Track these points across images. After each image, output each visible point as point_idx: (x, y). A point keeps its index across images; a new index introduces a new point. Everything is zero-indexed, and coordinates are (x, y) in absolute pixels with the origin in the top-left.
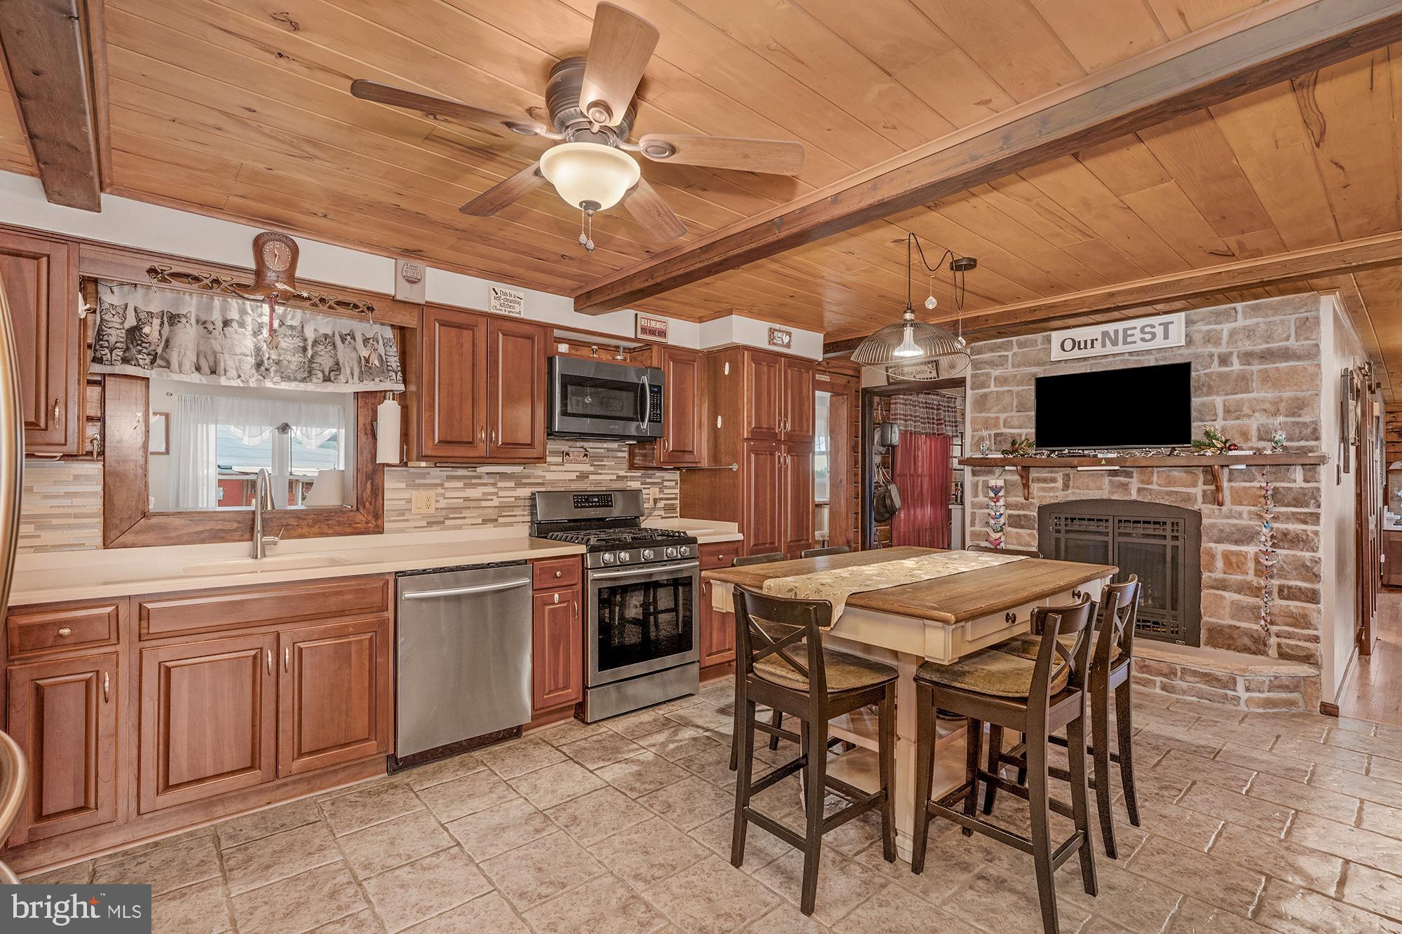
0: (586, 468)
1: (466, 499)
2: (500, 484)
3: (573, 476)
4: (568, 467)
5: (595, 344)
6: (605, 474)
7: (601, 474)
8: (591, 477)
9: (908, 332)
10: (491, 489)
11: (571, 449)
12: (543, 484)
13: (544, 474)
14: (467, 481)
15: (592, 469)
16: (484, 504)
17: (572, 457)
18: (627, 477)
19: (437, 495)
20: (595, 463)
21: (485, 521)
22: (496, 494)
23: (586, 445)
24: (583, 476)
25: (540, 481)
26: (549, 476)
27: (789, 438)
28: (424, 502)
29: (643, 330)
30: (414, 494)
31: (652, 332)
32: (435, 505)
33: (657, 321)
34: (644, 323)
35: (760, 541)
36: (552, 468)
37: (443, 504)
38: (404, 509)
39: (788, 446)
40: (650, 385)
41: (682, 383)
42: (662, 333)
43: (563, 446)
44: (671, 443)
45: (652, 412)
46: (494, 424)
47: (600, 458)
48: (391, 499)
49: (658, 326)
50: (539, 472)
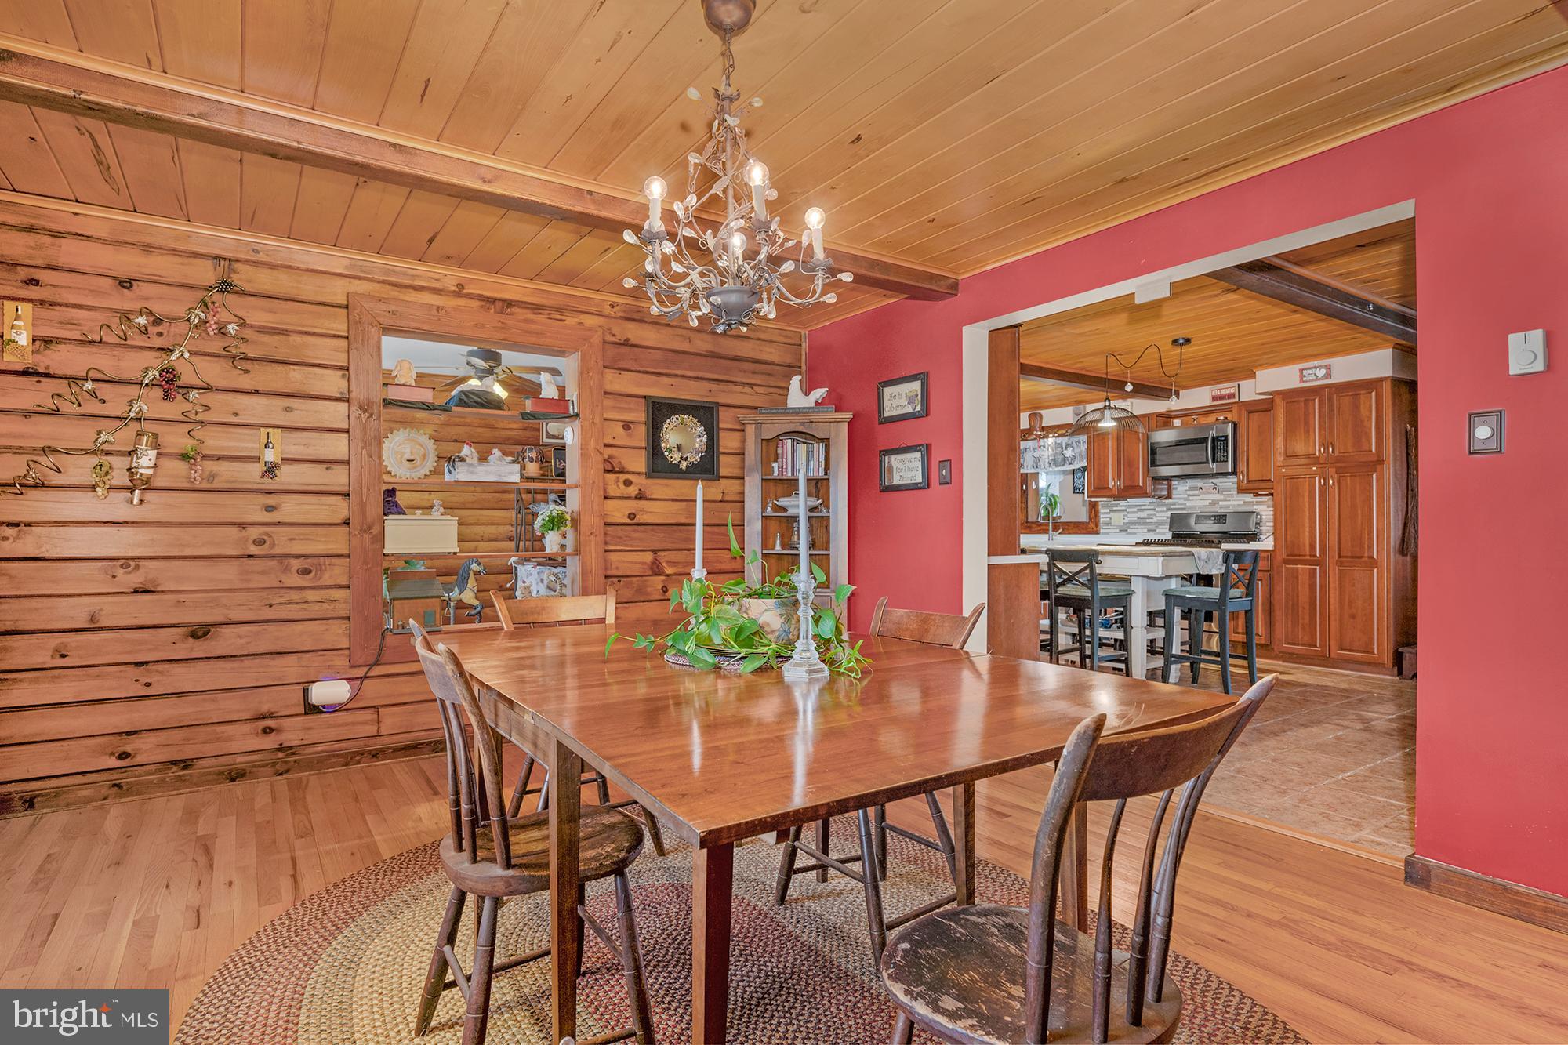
0: (1217, 497)
1: (1138, 518)
2: (1157, 509)
3: (1207, 502)
4: (1202, 497)
6: (1233, 500)
7: (1230, 500)
8: (1222, 503)
10: (1152, 512)
11: (1205, 485)
12: (1185, 509)
13: (1185, 502)
14: (1140, 507)
15: (1222, 497)
16: (1148, 521)
17: (1204, 490)
18: (1253, 501)
19: (1124, 515)
20: (1225, 493)
21: (1149, 531)
22: (1154, 515)
23: (1214, 481)
24: (1214, 503)
25: (1183, 507)
26: (1188, 504)
27: (1338, 460)
28: (1118, 519)
29: (1214, 398)
30: (1112, 515)
31: (1222, 397)
32: (1122, 521)
33: (1226, 388)
34: (1215, 393)
35: (1296, 553)
36: (1191, 498)
37: (1127, 520)
38: (1109, 523)
39: (1337, 468)
40: (1217, 437)
41: (1259, 427)
42: (1232, 396)
43: (1198, 483)
44: (1248, 476)
45: (1218, 456)
46: (1119, 476)
47: (1229, 490)
48: (1103, 518)
49: (1228, 391)
50: (1182, 501)
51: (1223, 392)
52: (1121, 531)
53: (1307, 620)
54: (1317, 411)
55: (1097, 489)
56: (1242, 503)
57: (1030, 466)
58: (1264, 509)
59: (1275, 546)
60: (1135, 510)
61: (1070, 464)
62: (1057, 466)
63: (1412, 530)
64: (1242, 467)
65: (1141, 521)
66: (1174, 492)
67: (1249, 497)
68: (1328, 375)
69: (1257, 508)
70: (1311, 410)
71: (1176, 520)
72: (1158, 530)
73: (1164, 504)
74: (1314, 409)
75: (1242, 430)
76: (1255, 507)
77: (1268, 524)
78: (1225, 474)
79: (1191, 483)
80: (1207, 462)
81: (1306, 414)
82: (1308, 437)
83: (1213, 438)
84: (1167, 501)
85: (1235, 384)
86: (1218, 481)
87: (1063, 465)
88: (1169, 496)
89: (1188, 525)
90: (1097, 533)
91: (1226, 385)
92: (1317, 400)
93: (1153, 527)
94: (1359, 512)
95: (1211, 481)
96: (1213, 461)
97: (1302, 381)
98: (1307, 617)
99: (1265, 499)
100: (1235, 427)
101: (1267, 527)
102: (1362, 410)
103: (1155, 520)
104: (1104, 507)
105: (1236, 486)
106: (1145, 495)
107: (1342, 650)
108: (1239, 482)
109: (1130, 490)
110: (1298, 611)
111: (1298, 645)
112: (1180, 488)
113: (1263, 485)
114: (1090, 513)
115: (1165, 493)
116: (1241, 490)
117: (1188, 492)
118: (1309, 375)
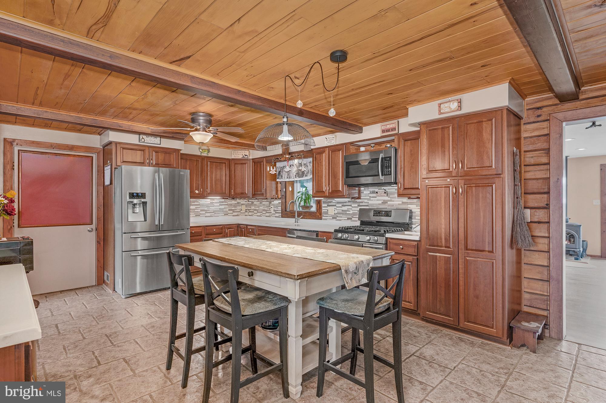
0: (386, 198)
1: (343, 211)
2: (353, 205)
3: (380, 202)
4: (378, 198)
5: (372, 144)
6: (396, 201)
7: (394, 201)
8: (389, 203)
9: (285, 127)
10: (350, 207)
11: (379, 190)
12: (368, 206)
13: (368, 201)
14: (343, 204)
15: (389, 199)
16: (348, 212)
17: (379, 194)
18: (408, 202)
19: (335, 209)
20: (391, 196)
21: (348, 219)
22: (351, 209)
23: (385, 188)
24: (385, 202)
25: (367, 204)
26: (370, 202)
27: (466, 174)
28: (331, 211)
29: (383, 131)
30: (329, 208)
31: (388, 131)
32: (334, 212)
33: (390, 124)
34: (383, 128)
35: (435, 244)
36: (372, 199)
37: (336, 212)
38: (327, 213)
39: (465, 180)
40: (385, 158)
41: (411, 151)
42: (394, 129)
43: (376, 189)
44: (404, 185)
45: (386, 170)
46: (329, 184)
47: (393, 193)
48: (324, 210)
49: (391, 126)
50: (366, 201)
51: (388, 127)
52: (333, 218)
53: (443, 296)
54: (451, 135)
55: (318, 192)
56: (401, 203)
57: (286, 177)
58: (415, 207)
59: (421, 237)
60: (340, 205)
61: (306, 176)
62: (299, 177)
63: (519, 229)
64: (400, 178)
65: (344, 212)
66: (362, 195)
67: (405, 200)
68: (460, 107)
69: (411, 207)
70: (446, 136)
71: (363, 212)
72: (353, 219)
73: (356, 202)
74: (449, 135)
75: (400, 153)
76: (409, 206)
77: (417, 218)
78: (390, 184)
79: (372, 189)
80: (378, 175)
81: (443, 139)
82: (445, 156)
83: (382, 158)
84: (358, 200)
85: (396, 121)
86: (387, 188)
87: (302, 177)
88: (359, 198)
89: (369, 217)
90: (321, 219)
91: (390, 122)
92: (451, 128)
93: (350, 217)
94: (482, 214)
95: (383, 188)
96: (382, 175)
97: (440, 113)
98: (443, 293)
99: (415, 200)
100: (396, 150)
101: (417, 220)
102: (484, 134)
103: (351, 212)
104: (324, 203)
105: (396, 191)
106: (343, 197)
107: (468, 322)
108: (398, 189)
109: (335, 194)
110: (437, 288)
111: (437, 313)
112: (365, 192)
113: (413, 192)
114: (317, 207)
115: (357, 195)
116: (400, 195)
117: (370, 195)
118: (445, 108)
